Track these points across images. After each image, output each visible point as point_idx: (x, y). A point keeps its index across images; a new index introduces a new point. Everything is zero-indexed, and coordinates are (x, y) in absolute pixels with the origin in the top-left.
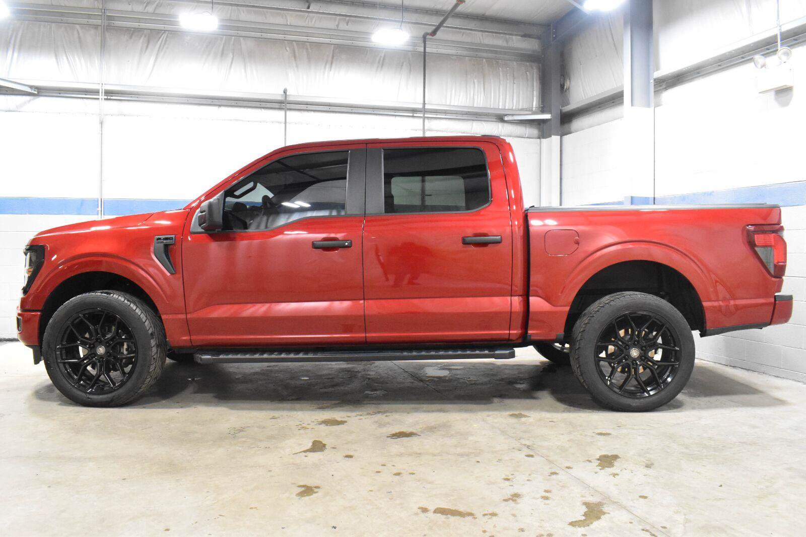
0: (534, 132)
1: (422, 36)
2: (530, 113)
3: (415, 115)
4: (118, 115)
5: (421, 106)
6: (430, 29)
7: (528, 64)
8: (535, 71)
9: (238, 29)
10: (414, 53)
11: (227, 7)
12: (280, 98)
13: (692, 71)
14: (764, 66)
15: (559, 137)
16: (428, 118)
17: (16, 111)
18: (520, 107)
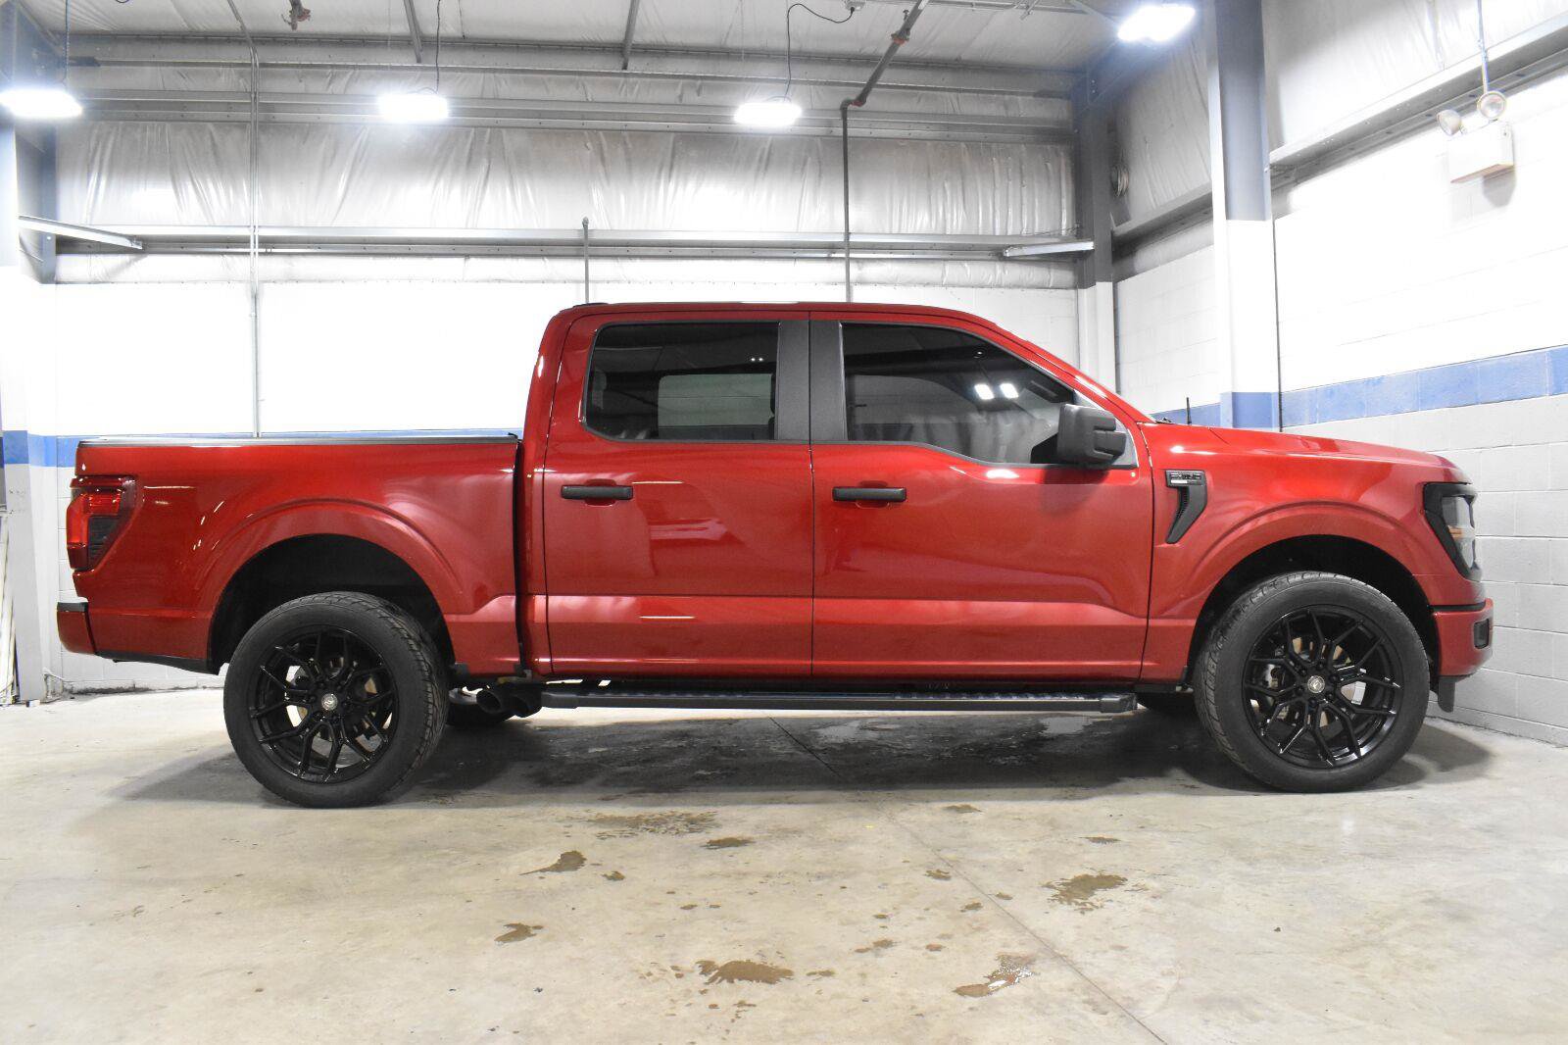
0: (1066, 276)
1: (839, 107)
2: (1056, 240)
3: (833, 255)
4: (286, 281)
5: (840, 239)
6: (854, 93)
7: (1049, 147)
8: (1063, 161)
9: (498, 113)
10: (827, 139)
11: (476, 75)
12: (574, 236)
13: (1338, 147)
14: (1457, 129)
15: (1109, 285)
16: (857, 260)
17: (108, 282)
18: (1037, 230)
